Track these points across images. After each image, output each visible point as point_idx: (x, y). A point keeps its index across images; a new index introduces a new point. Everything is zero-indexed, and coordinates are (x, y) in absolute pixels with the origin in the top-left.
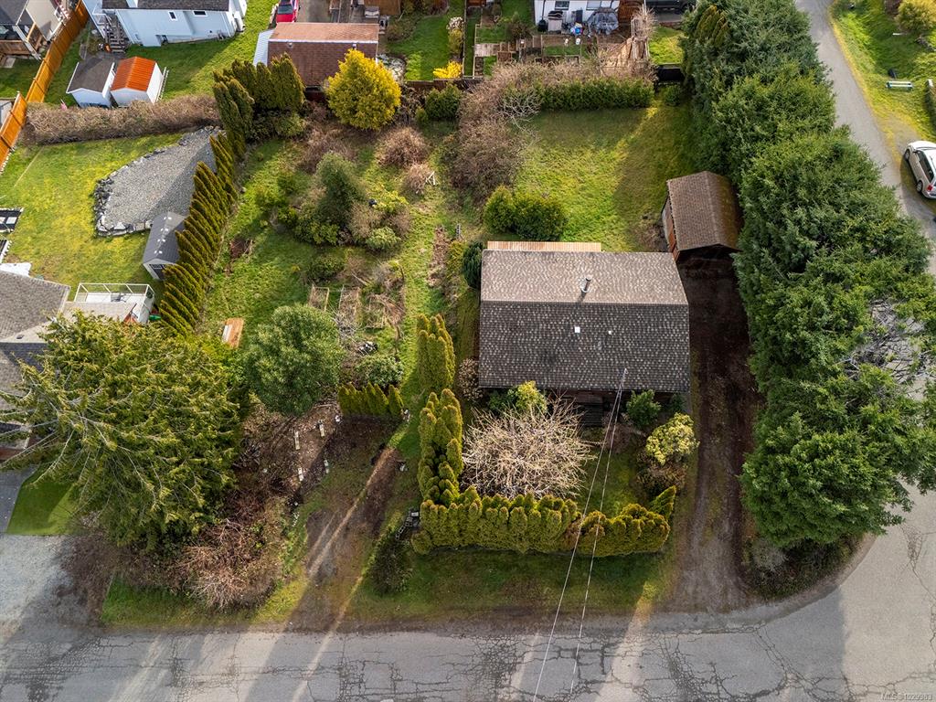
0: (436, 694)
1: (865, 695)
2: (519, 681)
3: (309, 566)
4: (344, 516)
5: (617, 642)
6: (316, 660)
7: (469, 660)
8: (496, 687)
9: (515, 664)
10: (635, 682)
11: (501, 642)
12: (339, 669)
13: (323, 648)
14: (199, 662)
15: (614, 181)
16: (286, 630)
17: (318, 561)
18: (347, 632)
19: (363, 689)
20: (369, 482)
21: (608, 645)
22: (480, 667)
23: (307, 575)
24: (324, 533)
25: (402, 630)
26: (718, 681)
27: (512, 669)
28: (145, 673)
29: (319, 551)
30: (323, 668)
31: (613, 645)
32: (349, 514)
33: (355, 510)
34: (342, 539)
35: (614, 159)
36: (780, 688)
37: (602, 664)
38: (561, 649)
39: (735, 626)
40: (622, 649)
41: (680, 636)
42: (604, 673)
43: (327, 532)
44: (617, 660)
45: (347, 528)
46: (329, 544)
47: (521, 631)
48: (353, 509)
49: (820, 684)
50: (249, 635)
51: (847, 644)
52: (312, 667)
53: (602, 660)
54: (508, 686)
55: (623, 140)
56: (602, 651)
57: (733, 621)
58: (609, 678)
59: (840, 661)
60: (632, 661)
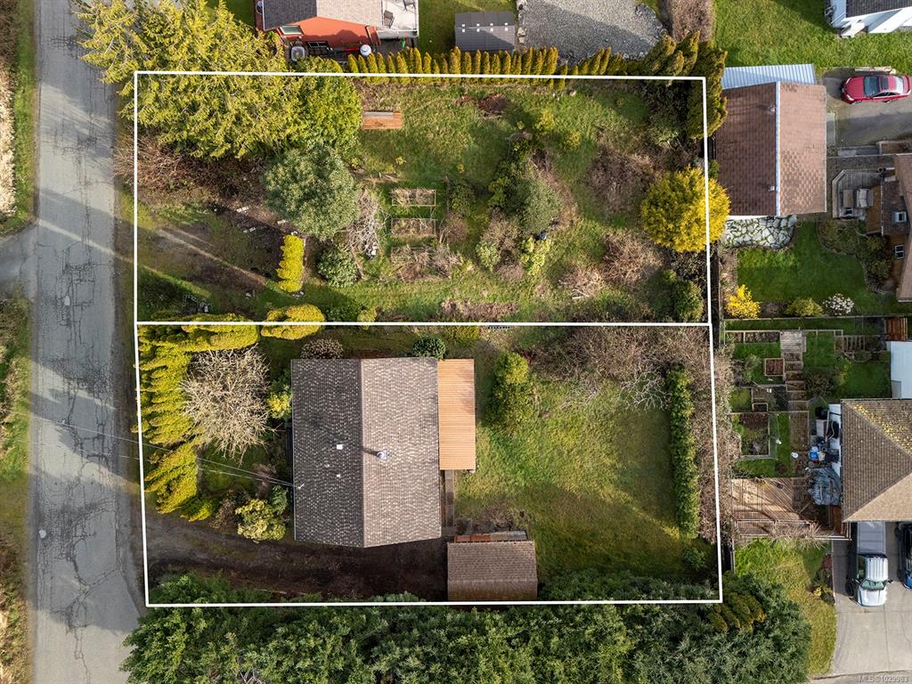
0: (73, 335)
1: (76, 637)
2: (82, 396)
3: (165, 229)
4: (206, 251)
5: (109, 467)
6: (95, 245)
7: (95, 358)
8: (78, 379)
9: (93, 392)
10: (82, 478)
11: (108, 382)
12: (89, 264)
13: (103, 249)
14: (93, 157)
15: (572, 485)
16: (116, 219)
17: (169, 236)
18: (115, 266)
19: (76, 282)
20: (236, 268)
21: (107, 460)
22: (91, 367)
23: (158, 229)
24: (192, 236)
25: (116, 307)
26: (84, 537)
27: (90, 390)
28: (86, 118)
29: (177, 235)
30: (90, 251)
31: (107, 464)
32: (208, 255)
33: (212, 260)
34: (187, 251)
35: (602, 487)
36: (80, 580)
37: (94, 455)
38: (104, 426)
39: (121, 554)
40: (104, 470)
41: (114, 513)
42: (88, 456)
43: (192, 239)
44: (97, 466)
45: (196, 255)
46: (183, 242)
47: (116, 397)
48: (212, 257)
49: (82, 608)
50: (113, 191)
51: (109, 631)
52: (91, 243)
53: (98, 456)
54: (78, 388)
55: (630, 498)
56: (103, 456)
57: (125, 553)
58: (85, 460)
59: (98, 624)
60: (97, 477)
